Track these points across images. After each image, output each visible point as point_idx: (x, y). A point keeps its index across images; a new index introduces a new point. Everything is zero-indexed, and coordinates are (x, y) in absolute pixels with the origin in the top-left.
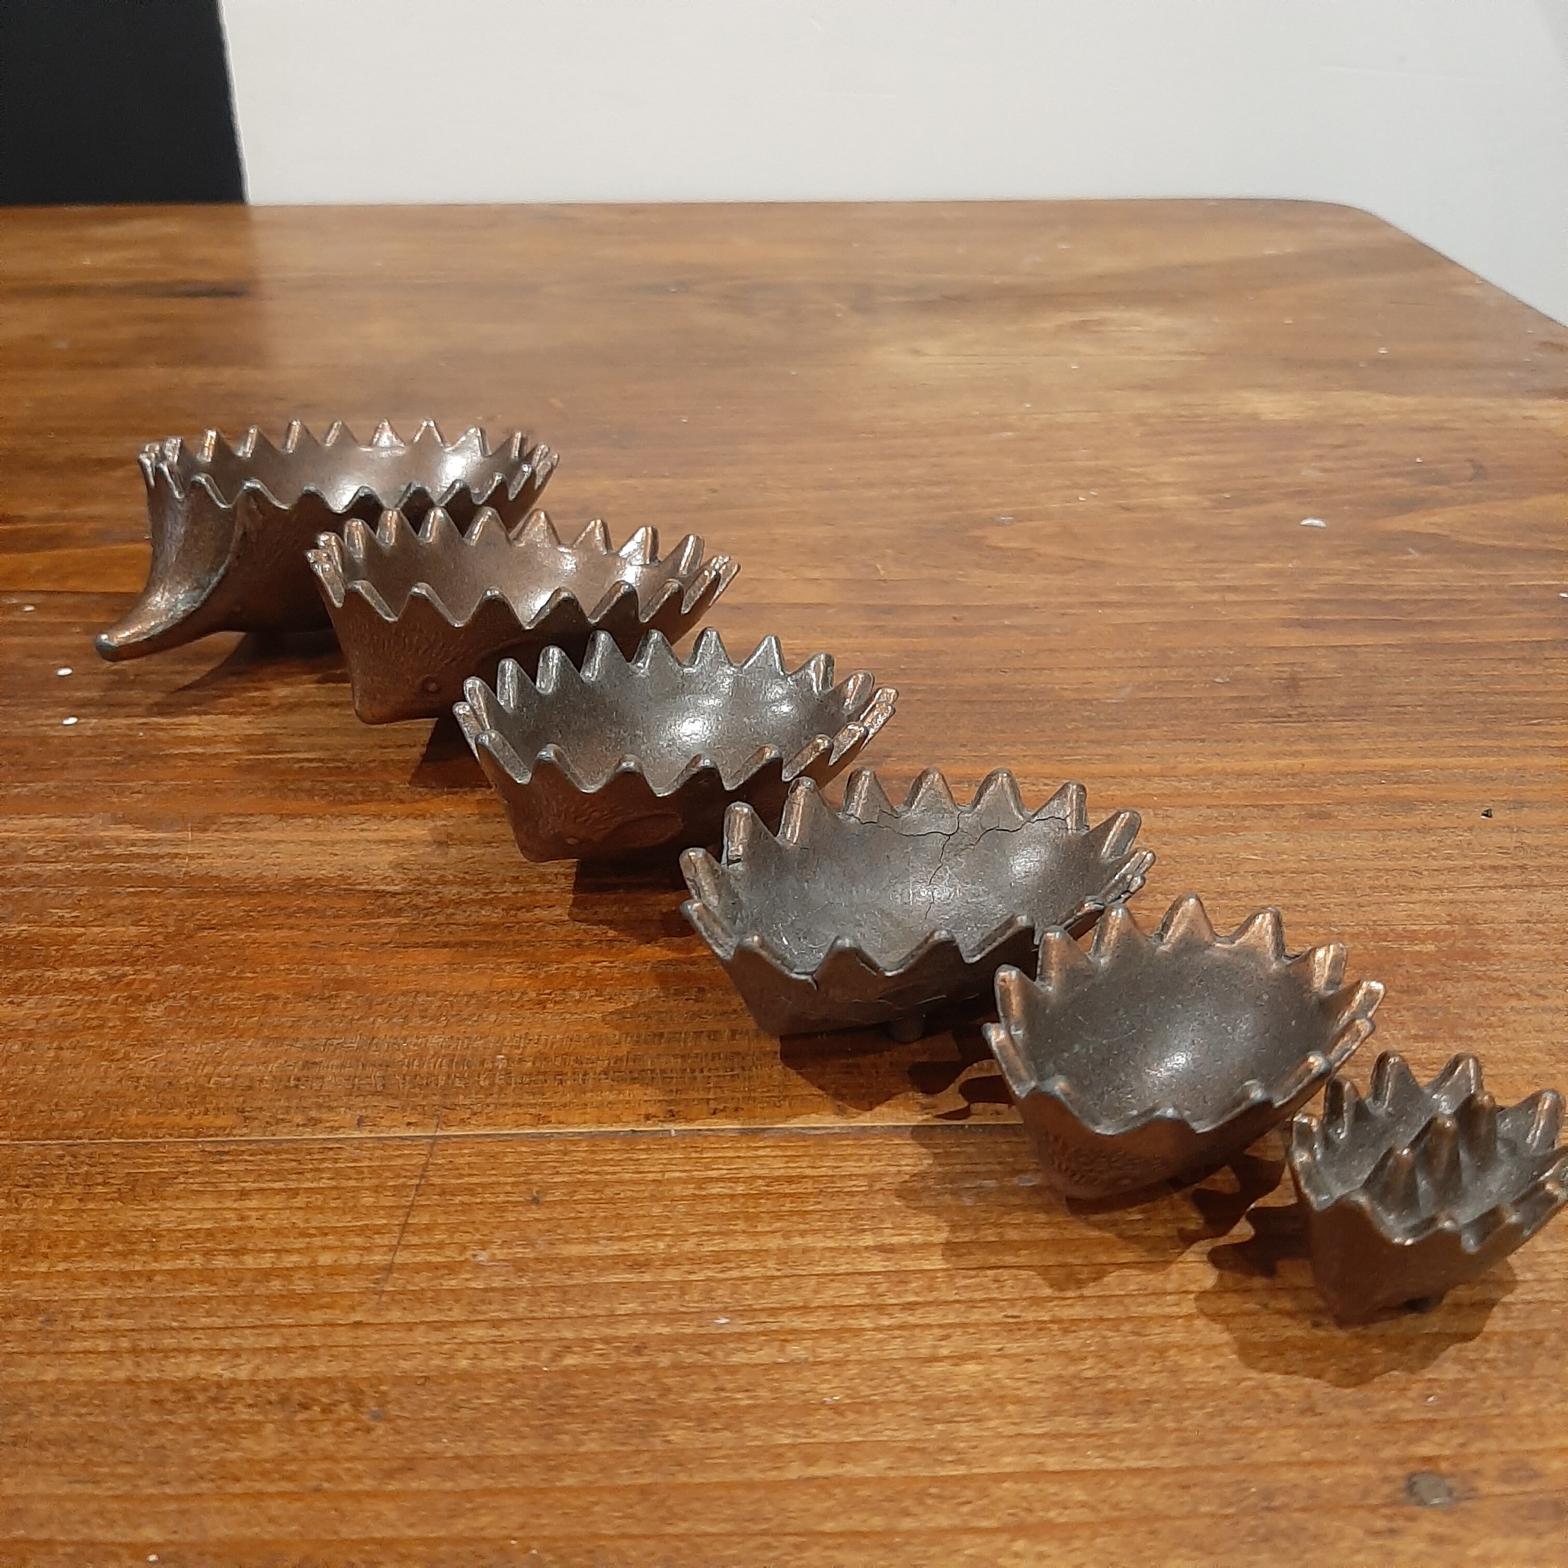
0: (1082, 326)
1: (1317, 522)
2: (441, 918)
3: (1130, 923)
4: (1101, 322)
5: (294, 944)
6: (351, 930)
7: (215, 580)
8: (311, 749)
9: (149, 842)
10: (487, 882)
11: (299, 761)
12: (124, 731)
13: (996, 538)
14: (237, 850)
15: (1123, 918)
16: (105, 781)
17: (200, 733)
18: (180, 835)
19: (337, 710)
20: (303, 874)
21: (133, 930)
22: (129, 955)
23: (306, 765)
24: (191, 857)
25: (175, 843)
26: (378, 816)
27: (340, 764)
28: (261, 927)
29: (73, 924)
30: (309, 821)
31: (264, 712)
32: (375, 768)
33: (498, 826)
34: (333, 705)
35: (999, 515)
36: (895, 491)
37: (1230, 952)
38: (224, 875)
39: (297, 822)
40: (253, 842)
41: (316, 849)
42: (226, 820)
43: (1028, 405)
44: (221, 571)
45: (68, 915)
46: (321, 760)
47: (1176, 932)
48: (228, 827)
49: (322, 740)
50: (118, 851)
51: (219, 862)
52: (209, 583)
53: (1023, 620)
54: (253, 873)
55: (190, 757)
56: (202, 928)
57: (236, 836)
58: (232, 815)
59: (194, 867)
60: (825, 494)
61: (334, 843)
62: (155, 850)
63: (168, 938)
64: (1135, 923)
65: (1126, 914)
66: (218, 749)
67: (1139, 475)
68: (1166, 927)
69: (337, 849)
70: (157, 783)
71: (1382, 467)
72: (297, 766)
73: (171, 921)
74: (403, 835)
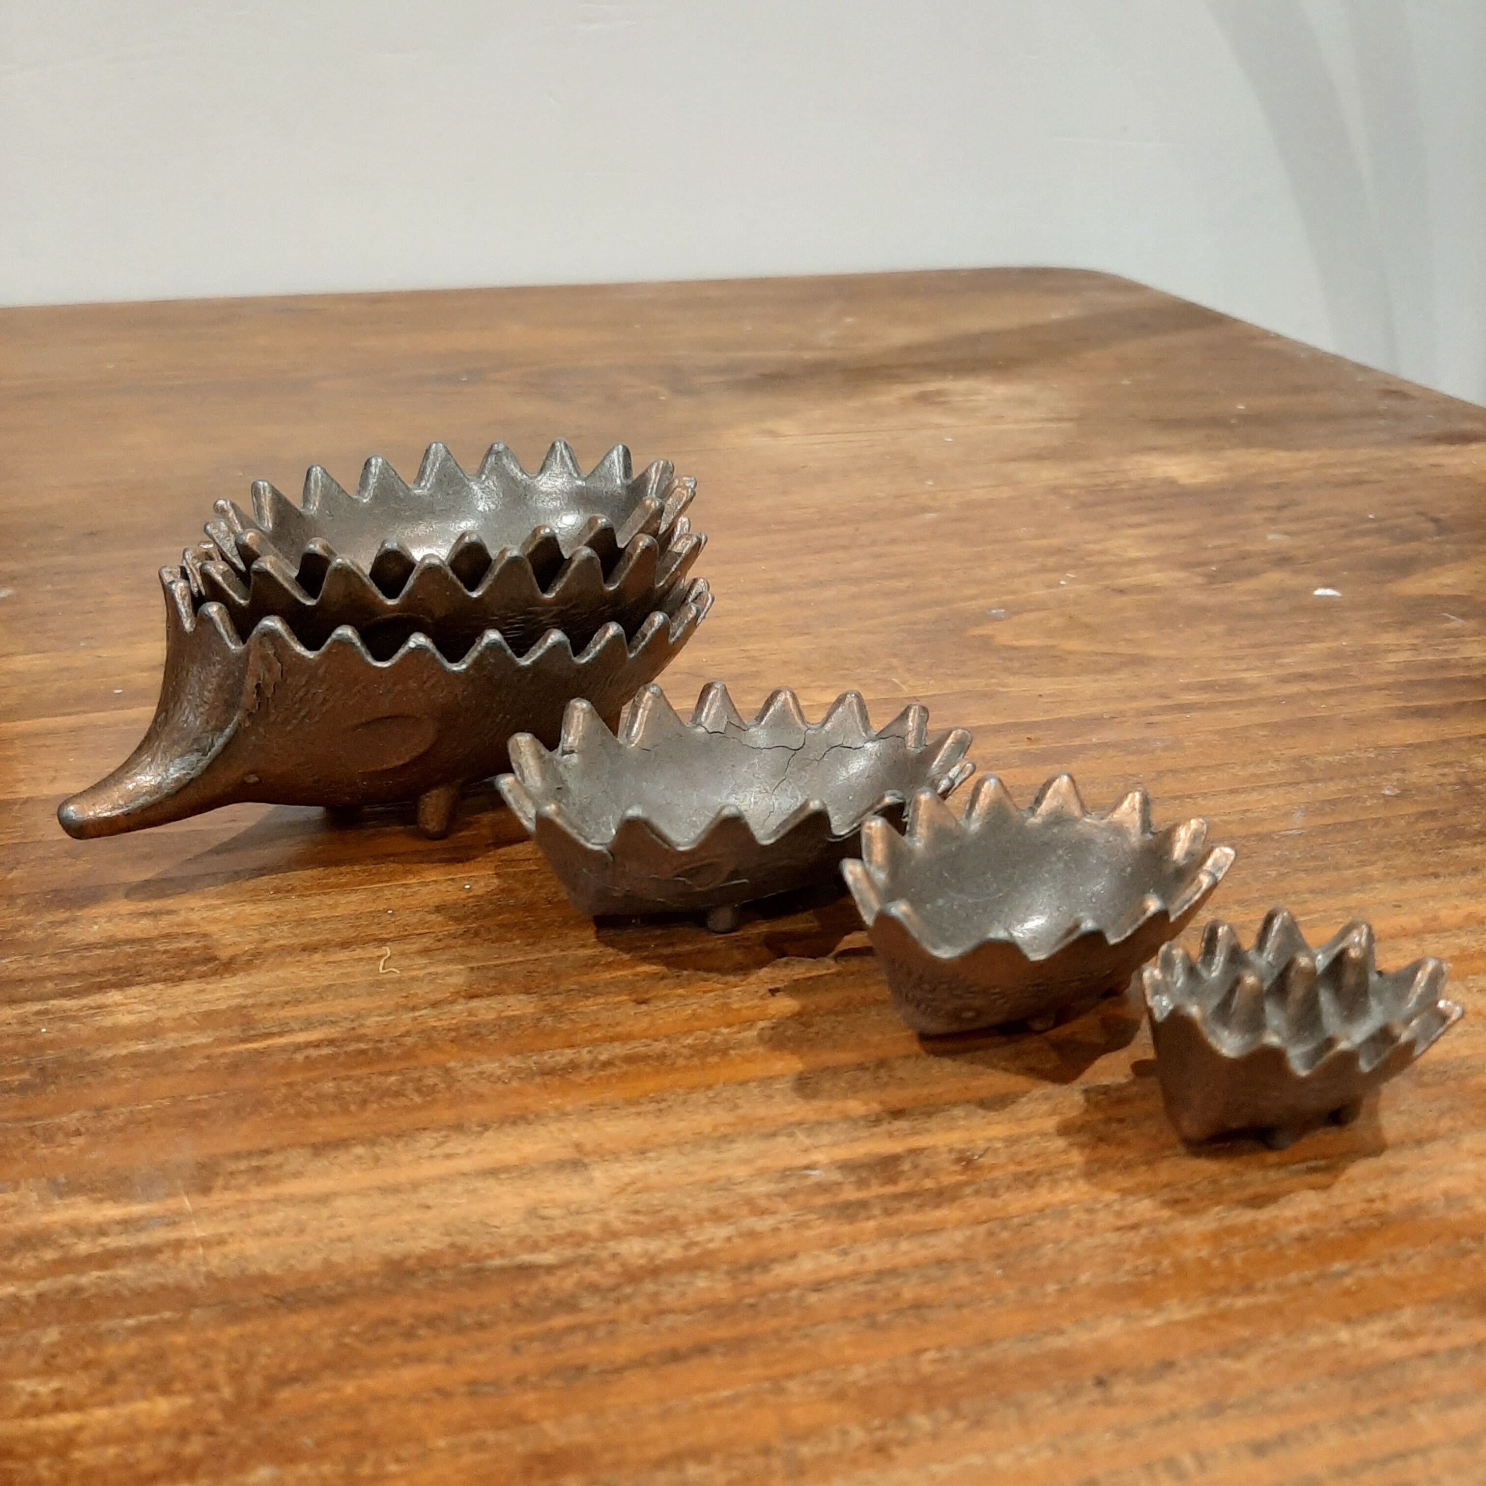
0: (924, 398)
1: (1329, 592)
2: (642, 1303)
3: (1001, 791)
4: (939, 393)
5: (439, 1390)
6: (516, 1350)
7: (220, 742)
8: (309, 1024)
9: (127, 1224)
10: (674, 1225)
11: (298, 1047)
12: (16, 1028)
13: (1004, 636)
14: (275, 1219)
15: (995, 787)
16: (17, 1120)
17: (132, 1018)
18: (172, 1204)
19: (317, 957)
20: (396, 1250)
21: (163, 1406)
22: (174, 1458)
23: (313, 1053)
24: (205, 1243)
25: (171, 1221)
26: (458, 1127)
27: (363, 1046)
28: (373, 1365)
29: (59, 1407)
30: (359, 1150)
31: (214, 973)
32: (415, 1045)
33: (640, 1121)
34: (309, 949)
35: (990, 609)
36: (853, 589)
37: (1096, 827)
38: (269, 1269)
39: (343, 1157)
40: (292, 1200)
41: (392, 1201)
42: (232, 1166)
43: (930, 483)
44: (228, 731)
45: (45, 1388)
46: (331, 1042)
47: (1046, 806)
48: (242, 1180)
49: (316, 1009)
50: (83, 1247)
51: (252, 1247)
52: (212, 745)
53: (1109, 735)
54: (314, 1261)
55: (135, 1060)
56: (275, 1382)
57: (258, 1193)
58: (237, 1156)
59: (215, 1260)
60: (777, 598)
61: (416, 1186)
62: (143, 1239)
63: (230, 1411)
64: (1006, 791)
65: (999, 785)
66: (170, 1041)
67: (1101, 552)
68: (1038, 801)
69: (424, 1195)
70: (100, 1111)
71: (1343, 526)
72: (299, 1057)
73: (219, 1374)
74: (511, 1157)
